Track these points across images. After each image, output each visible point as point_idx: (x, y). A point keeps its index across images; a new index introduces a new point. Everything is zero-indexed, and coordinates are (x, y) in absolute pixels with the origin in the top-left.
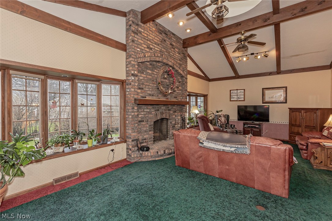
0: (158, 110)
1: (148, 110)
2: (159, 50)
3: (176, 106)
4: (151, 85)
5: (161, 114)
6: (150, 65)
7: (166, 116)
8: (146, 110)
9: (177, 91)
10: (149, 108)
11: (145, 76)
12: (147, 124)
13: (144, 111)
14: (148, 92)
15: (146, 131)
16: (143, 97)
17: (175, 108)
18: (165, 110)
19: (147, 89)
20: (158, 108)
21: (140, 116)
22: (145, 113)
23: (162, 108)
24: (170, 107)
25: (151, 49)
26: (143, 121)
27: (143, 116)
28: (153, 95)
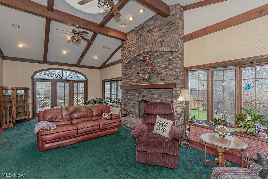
0: (141, 93)
1: (133, 93)
2: (136, 47)
3: (162, 89)
4: (135, 75)
5: (142, 96)
6: (134, 61)
7: (147, 99)
8: (132, 93)
9: (165, 73)
10: (134, 91)
11: (131, 70)
12: (133, 102)
13: (130, 93)
14: (134, 80)
15: (132, 107)
16: (130, 84)
17: (161, 91)
18: (147, 94)
19: (132, 79)
20: (140, 91)
21: (128, 96)
22: (131, 95)
23: (144, 91)
24: (153, 91)
25: (131, 51)
26: (130, 100)
27: (130, 96)
28: (137, 82)
